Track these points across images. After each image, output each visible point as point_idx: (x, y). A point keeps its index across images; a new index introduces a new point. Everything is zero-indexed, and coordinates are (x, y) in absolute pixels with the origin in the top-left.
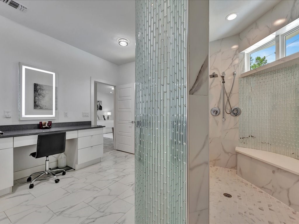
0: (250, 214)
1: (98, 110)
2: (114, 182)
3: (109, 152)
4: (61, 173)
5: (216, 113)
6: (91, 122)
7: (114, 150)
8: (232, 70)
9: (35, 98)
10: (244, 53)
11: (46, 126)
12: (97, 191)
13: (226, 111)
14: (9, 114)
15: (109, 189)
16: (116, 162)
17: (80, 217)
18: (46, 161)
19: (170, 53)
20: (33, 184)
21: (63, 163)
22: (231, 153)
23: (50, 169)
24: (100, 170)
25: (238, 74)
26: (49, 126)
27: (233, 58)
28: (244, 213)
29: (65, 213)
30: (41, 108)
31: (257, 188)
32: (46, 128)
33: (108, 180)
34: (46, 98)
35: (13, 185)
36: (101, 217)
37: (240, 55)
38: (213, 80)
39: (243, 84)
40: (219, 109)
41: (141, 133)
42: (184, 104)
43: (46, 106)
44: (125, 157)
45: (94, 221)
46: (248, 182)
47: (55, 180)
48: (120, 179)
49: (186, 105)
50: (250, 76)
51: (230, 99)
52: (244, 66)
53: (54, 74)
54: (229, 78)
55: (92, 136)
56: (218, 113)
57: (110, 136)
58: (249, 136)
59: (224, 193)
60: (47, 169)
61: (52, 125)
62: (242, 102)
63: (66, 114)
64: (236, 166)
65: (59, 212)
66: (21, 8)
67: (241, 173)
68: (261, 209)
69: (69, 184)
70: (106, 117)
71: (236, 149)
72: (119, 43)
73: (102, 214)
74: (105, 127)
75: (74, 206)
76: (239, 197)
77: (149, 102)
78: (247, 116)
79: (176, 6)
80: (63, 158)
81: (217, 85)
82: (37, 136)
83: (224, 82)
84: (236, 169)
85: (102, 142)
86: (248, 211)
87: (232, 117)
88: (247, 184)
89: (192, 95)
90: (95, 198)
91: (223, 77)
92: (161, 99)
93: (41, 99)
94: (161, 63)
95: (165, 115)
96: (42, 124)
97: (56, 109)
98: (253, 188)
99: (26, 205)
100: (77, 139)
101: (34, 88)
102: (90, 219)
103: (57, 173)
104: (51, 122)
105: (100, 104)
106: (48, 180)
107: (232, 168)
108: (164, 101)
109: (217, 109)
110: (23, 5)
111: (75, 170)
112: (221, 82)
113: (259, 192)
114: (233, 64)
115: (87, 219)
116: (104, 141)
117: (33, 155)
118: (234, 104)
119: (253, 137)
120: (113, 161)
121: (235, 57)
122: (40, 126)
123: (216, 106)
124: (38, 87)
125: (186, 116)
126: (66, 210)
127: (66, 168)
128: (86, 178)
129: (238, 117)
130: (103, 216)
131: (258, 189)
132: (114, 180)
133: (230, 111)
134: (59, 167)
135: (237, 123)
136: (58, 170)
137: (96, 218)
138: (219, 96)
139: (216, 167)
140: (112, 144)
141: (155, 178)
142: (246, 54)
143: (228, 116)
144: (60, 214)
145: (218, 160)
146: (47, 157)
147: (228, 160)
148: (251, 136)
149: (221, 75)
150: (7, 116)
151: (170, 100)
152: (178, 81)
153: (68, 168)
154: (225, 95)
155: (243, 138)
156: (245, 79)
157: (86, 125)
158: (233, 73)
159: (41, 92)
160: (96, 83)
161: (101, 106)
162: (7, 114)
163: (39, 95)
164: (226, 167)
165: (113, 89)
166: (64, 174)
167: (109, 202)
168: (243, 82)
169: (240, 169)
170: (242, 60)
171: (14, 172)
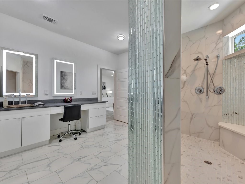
0: (228, 180)
1: (102, 89)
2: (113, 143)
3: (111, 121)
4: (78, 134)
5: (200, 92)
6: (97, 98)
7: (114, 120)
8: (215, 54)
9: (61, 81)
10: (228, 37)
11: (69, 100)
12: (102, 148)
13: (209, 90)
14: (47, 92)
15: (110, 148)
16: (116, 129)
17: (91, 164)
18: (69, 124)
19: (152, 47)
20: (61, 140)
21: (79, 128)
22: (214, 128)
23: (71, 130)
24: (104, 134)
25: (222, 57)
26: (71, 101)
27: (217, 42)
28: (222, 179)
29: (81, 160)
30: (65, 88)
31: (239, 159)
32: (69, 102)
33: (110, 141)
34: (68, 81)
35: (50, 139)
36: (104, 165)
37: (224, 39)
38: (198, 63)
39: (226, 65)
40: (203, 89)
41: (132, 106)
42: (161, 85)
43: (68, 87)
44: (123, 125)
45: (100, 168)
46: (230, 154)
47: (75, 138)
48: (118, 141)
49: (162, 86)
50: (233, 57)
51: (213, 79)
52: (228, 49)
53: (73, 64)
54: (213, 60)
55: (98, 108)
56: (202, 92)
57: (112, 109)
58: (233, 113)
59: (205, 160)
60: (70, 130)
61: (72, 100)
62: (226, 82)
63: (81, 92)
64: (219, 139)
65: (77, 159)
66: (54, 22)
67: (223, 145)
68: (240, 178)
69: (83, 141)
70: (108, 95)
71: (219, 124)
72: (118, 38)
73: (105, 164)
74: (107, 102)
75: (87, 156)
76: (219, 165)
77: (137, 84)
78: (231, 95)
79: (156, 13)
80: (79, 123)
81: (201, 67)
82: (63, 107)
83: (207, 64)
84: (219, 142)
85: (106, 114)
86: (226, 177)
87: (216, 96)
88: (229, 155)
89: (167, 79)
90: (100, 153)
91: (206, 60)
92: (146, 81)
93: (65, 81)
94: (146, 55)
95: (148, 93)
96: (66, 99)
97: (75, 89)
98: (235, 159)
99: (58, 152)
100: (88, 110)
101: (61, 74)
102: (97, 166)
103: (76, 133)
104: (72, 98)
105: (104, 85)
106: (70, 138)
107: (215, 140)
108: (148, 82)
109: (201, 88)
110: (55, 20)
111: (87, 132)
112: (204, 64)
113: (241, 163)
114: (217, 48)
115: (95, 166)
116: (107, 113)
117: (61, 120)
118: (218, 83)
119: (237, 113)
120: (114, 128)
121: (219, 41)
122: (65, 101)
123: (200, 85)
124: (63, 74)
125: (162, 94)
126: (81, 158)
127: (81, 131)
128: (94, 139)
129: (221, 95)
130: (106, 165)
131: (240, 161)
132: (114, 141)
133: (214, 90)
134: (77, 130)
135: (220, 101)
136: (76, 131)
137: (101, 166)
138: (203, 77)
139: (199, 139)
140: (113, 116)
141: (141, 139)
142: (230, 38)
143: (212, 95)
144: (78, 160)
145: (202, 133)
146: (70, 122)
147: (212, 134)
148: (234, 113)
149: (205, 58)
150: (46, 94)
151: (152, 82)
152: (157, 68)
153: (83, 131)
154: (209, 76)
155: (226, 114)
156: (229, 60)
157: (94, 100)
158: (217, 55)
159: (65, 77)
160: (101, 70)
161: (105, 86)
162: (46, 92)
163: (64, 79)
164: (209, 139)
165: (114, 73)
166: (80, 134)
167: (110, 156)
168: (226, 64)
169: (223, 142)
170: (226, 44)
171: (51, 131)
